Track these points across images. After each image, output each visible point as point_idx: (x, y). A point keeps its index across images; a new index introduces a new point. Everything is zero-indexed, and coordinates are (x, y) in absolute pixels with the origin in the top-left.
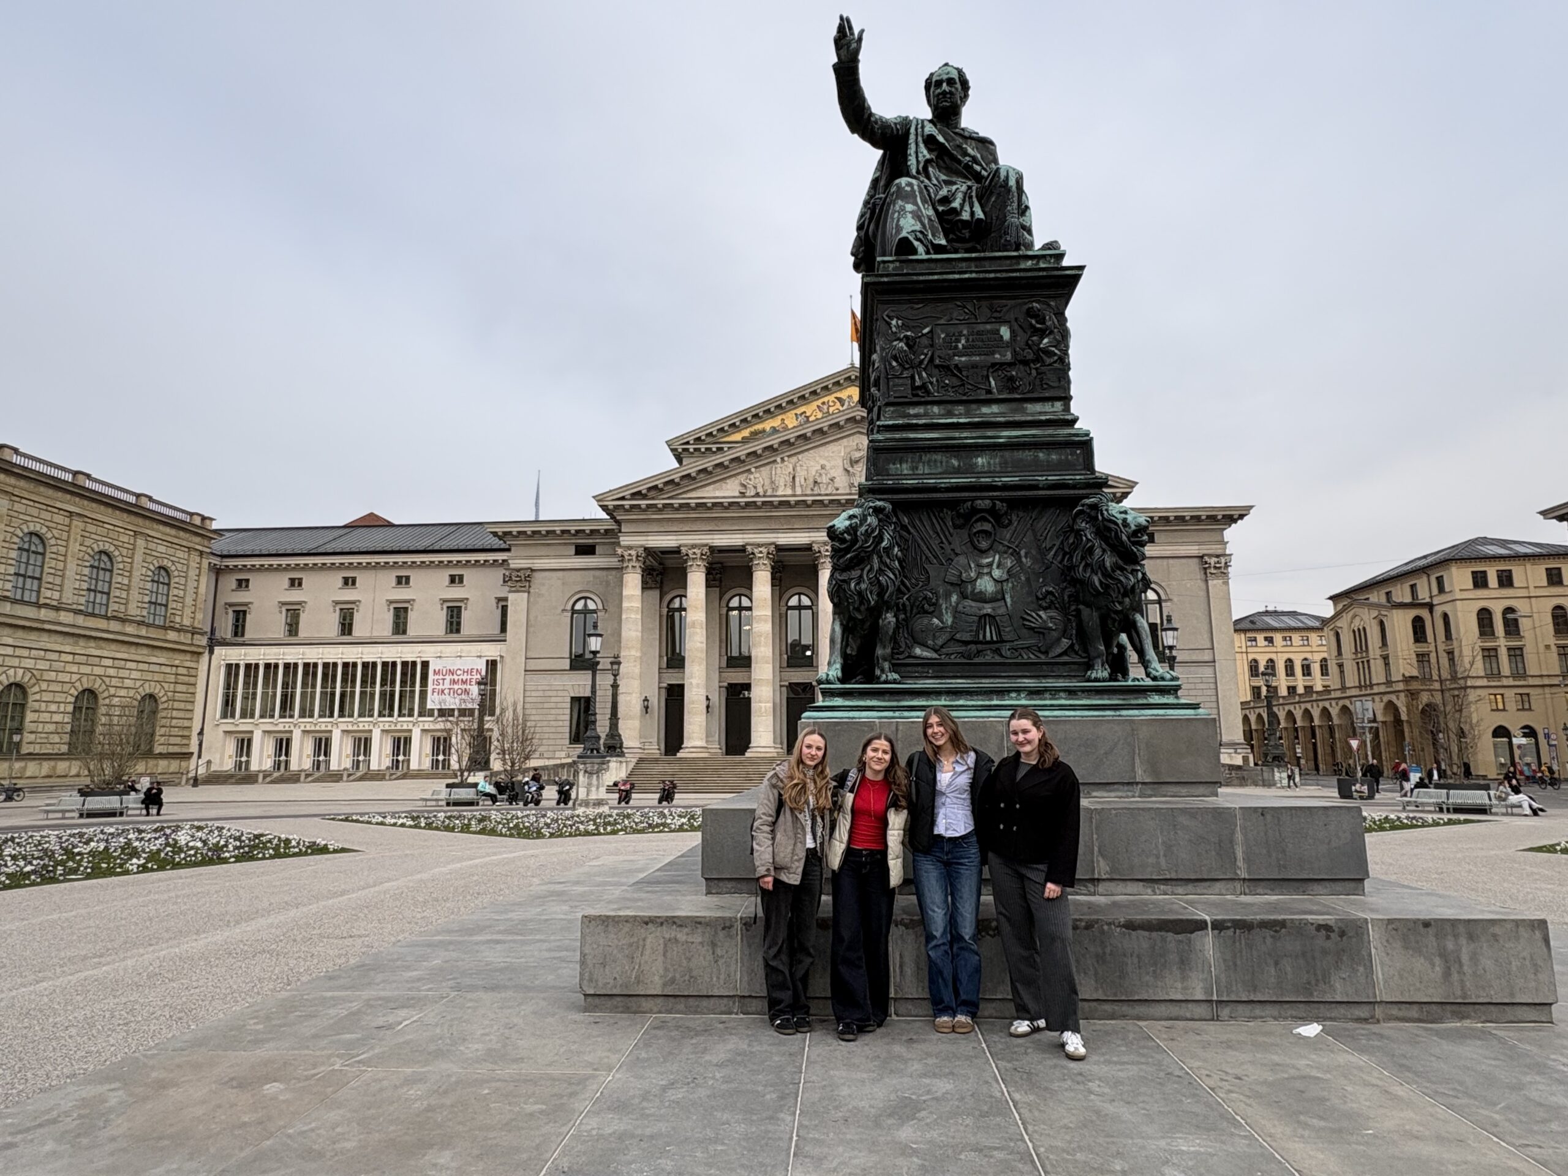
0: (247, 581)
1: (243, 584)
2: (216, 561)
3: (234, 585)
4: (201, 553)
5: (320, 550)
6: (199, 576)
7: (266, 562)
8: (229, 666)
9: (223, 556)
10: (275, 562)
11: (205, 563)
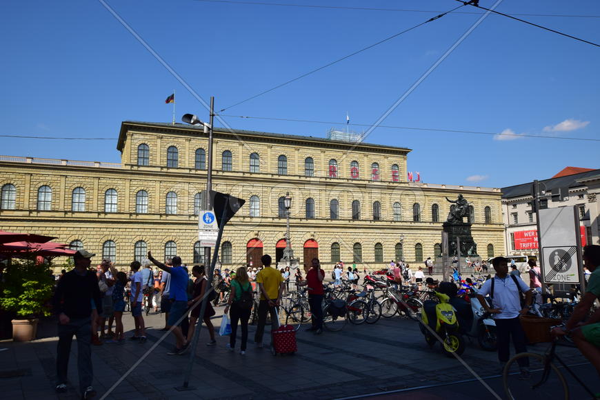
1: (515, 206)
3: (512, 207)
7: (520, 198)
8: (511, 233)
11: (500, 203)
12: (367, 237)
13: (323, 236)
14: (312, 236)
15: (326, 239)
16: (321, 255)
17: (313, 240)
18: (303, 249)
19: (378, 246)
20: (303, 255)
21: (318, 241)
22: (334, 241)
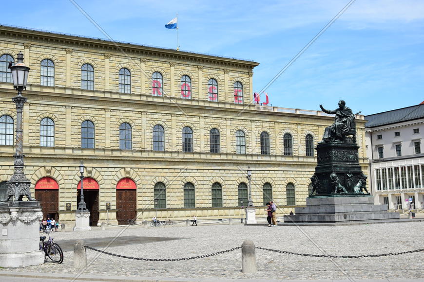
0: (381, 135)
1: (380, 137)
2: (369, 130)
3: (377, 138)
4: (362, 129)
5: (404, 120)
6: (362, 137)
7: (386, 127)
8: (377, 170)
9: (371, 127)
10: (389, 127)
11: (364, 132)
12: (202, 175)
13: (143, 174)
14: (127, 173)
15: (147, 178)
16: (140, 199)
17: (128, 179)
18: (115, 191)
19: (217, 187)
20: (115, 199)
21: (136, 180)
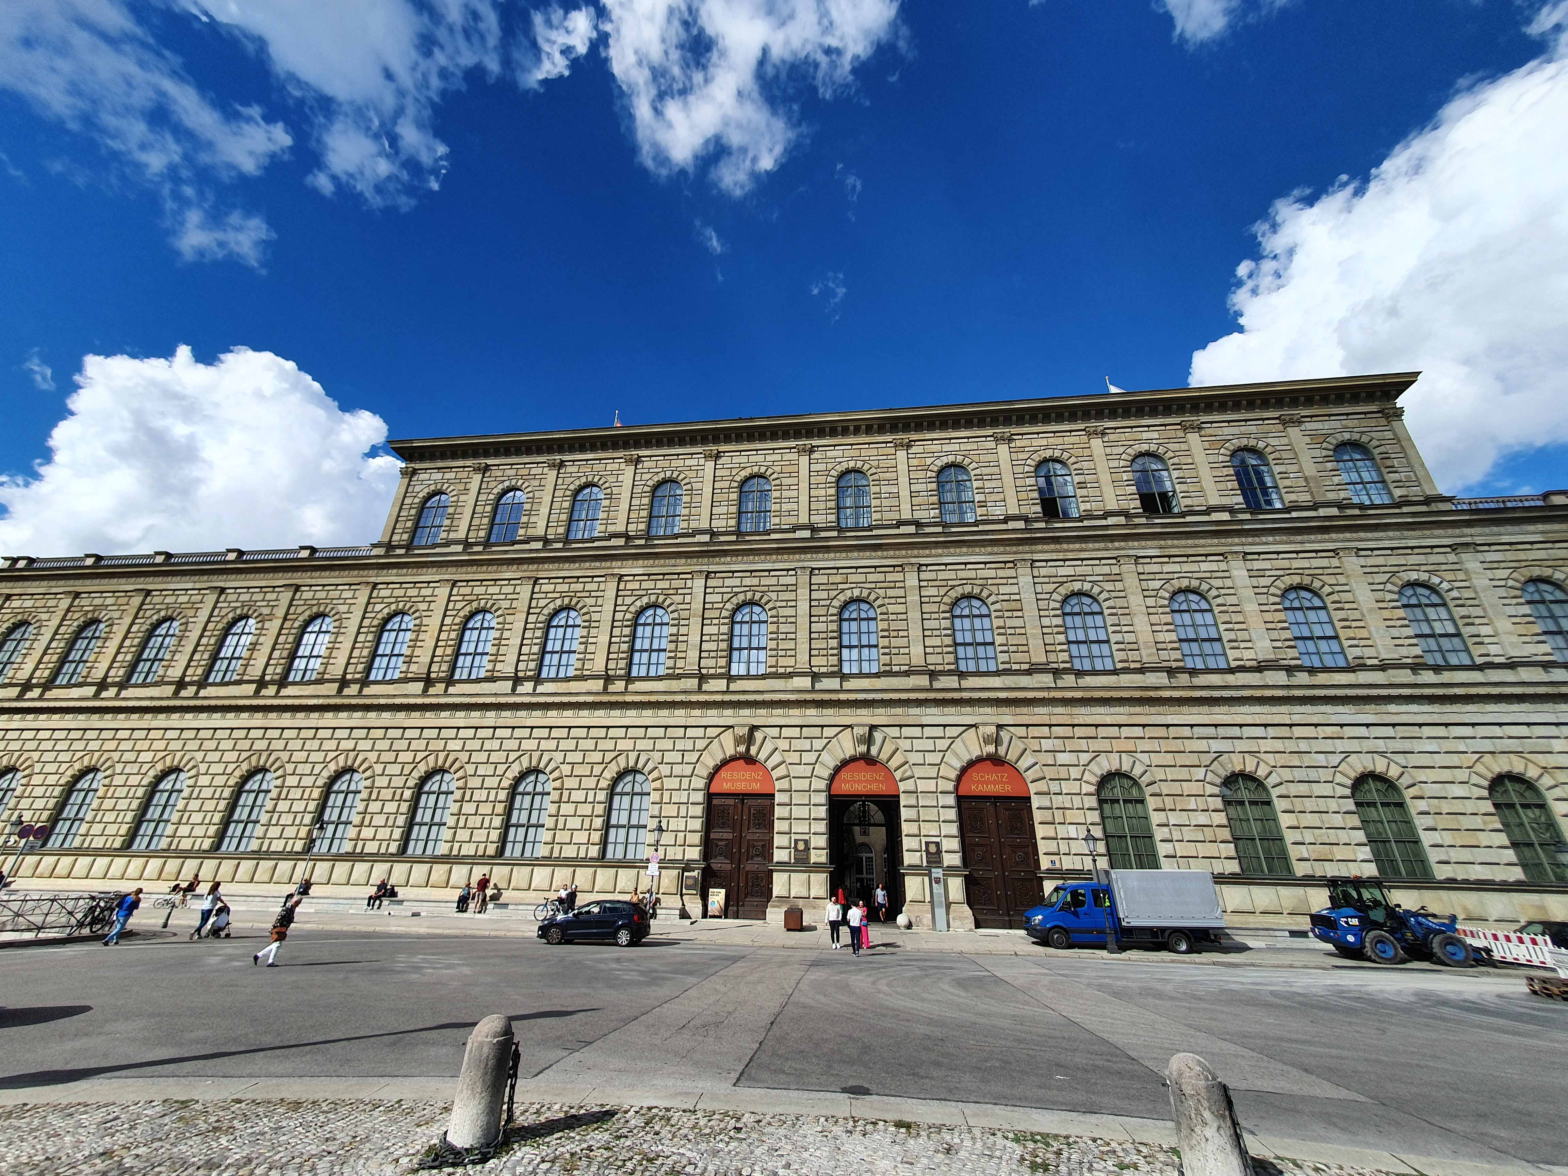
12: (1291, 746)
13: (1047, 744)
14: (987, 740)
15: (1062, 758)
16: (1049, 831)
17: (996, 760)
18: (951, 800)
20: (954, 829)
21: (1022, 765)
22: (1106, 764)
